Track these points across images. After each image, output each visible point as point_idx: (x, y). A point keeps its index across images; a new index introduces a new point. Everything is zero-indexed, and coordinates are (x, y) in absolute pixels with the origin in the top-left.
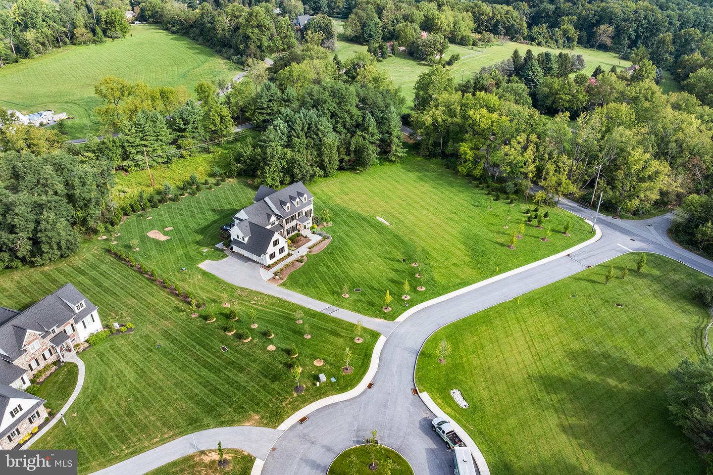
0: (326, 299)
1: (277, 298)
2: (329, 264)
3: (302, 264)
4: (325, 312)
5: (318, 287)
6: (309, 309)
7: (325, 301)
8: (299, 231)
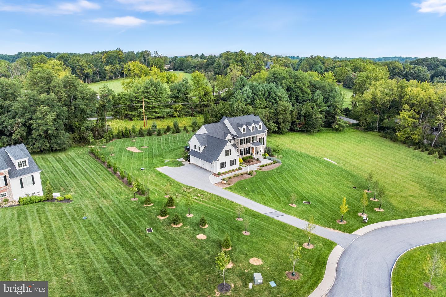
0: (272, 204)
3: (250, 176)
5: (264, 195)
7: (270, 206)
8: (252, 154)
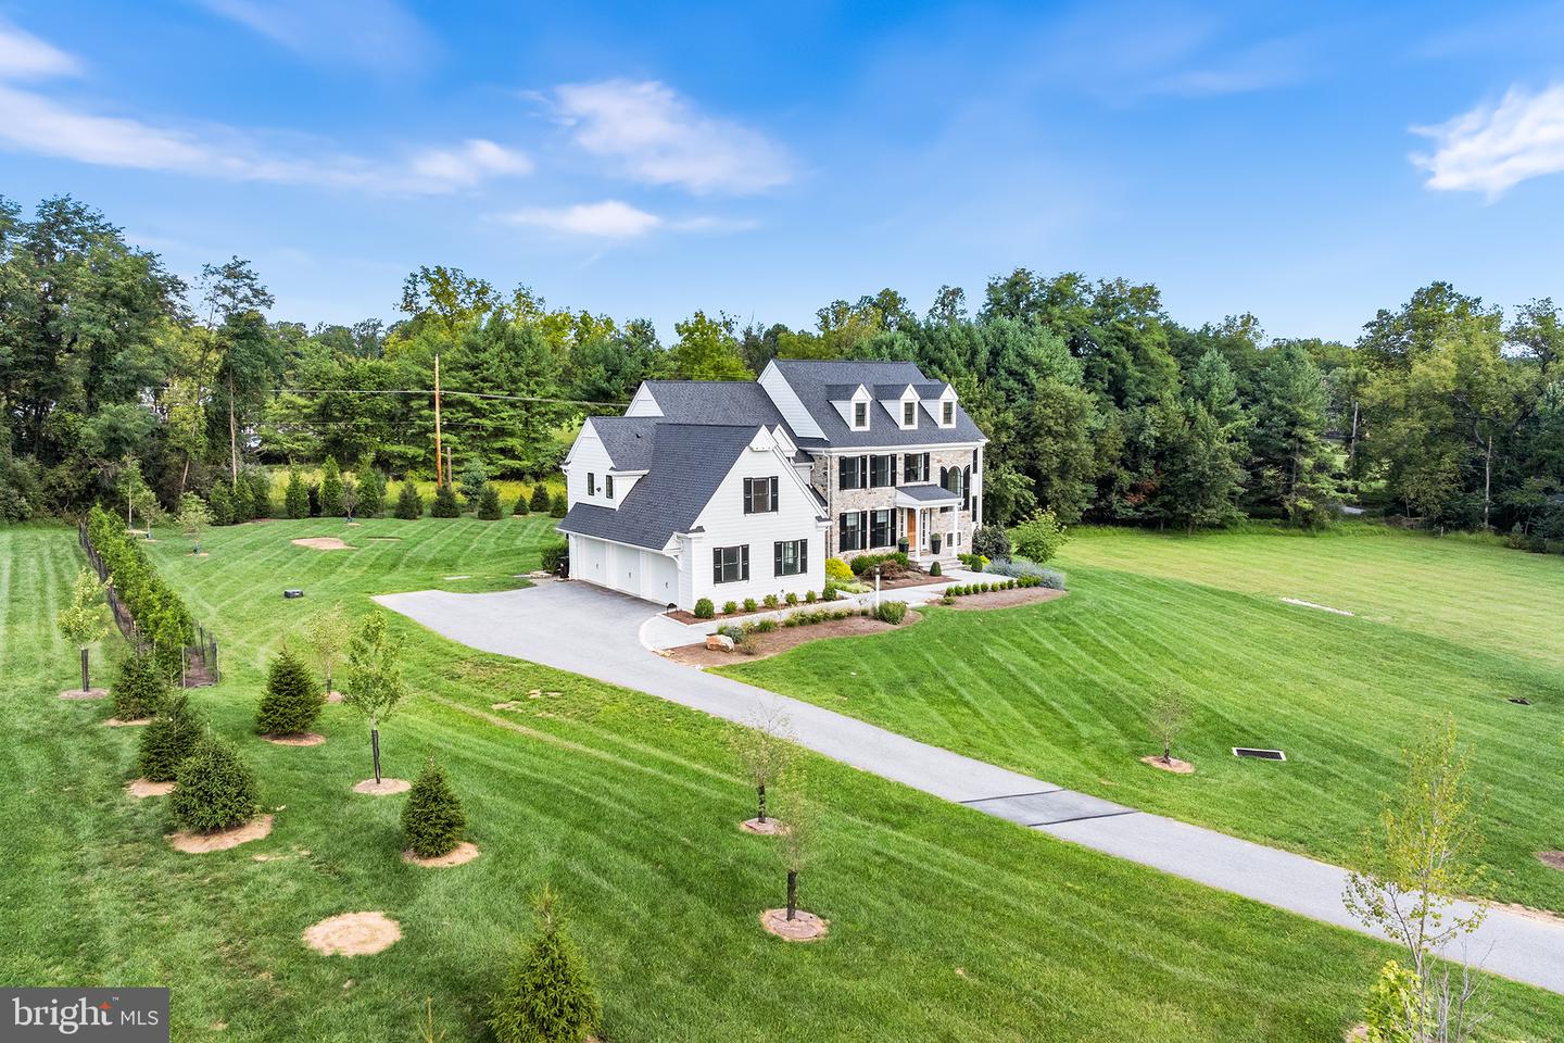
0: (1018, 753)
1: (670, 705)
2: (1050, 647)
3: (888, 627)
4: (999, 810)
5: (967, 704)
6: (877, 782)
7: (1007, 761)
8: (903, 548)
